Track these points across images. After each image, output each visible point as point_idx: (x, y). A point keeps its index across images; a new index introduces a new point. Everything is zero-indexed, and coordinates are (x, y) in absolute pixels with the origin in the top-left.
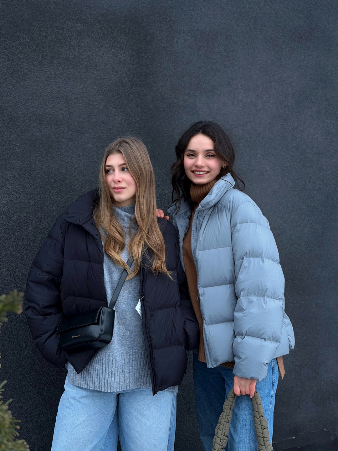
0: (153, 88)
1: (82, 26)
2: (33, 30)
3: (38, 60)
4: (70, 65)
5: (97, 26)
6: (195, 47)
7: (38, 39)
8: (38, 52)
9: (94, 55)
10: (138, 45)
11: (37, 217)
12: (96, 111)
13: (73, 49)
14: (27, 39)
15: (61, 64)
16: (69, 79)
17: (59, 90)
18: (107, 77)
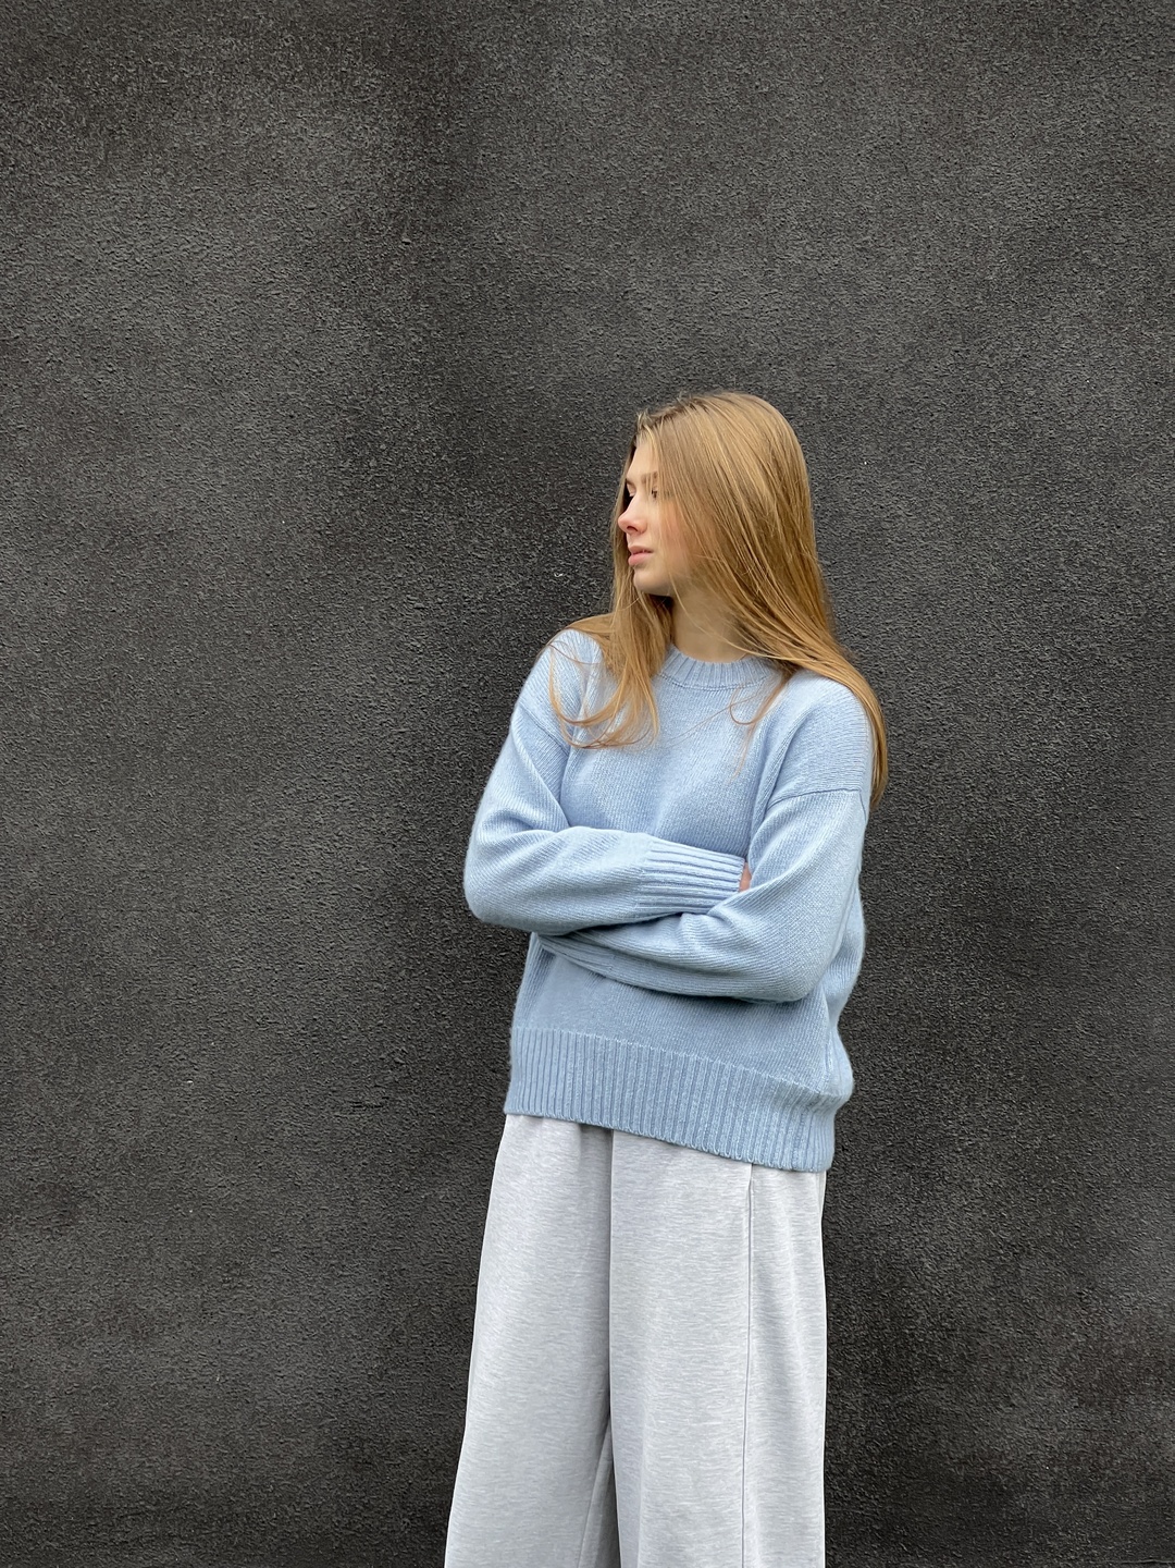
0: (473, 235)
1: (237, 44)
2: (84, 66)
3: (95, 160)
4: (194, 171)
5: (286, 40)
6: (627, 89)
7: (97, 93)
8: (95, 135)
9: (274, 134)
10: (422, 94)
11: (74, 654)
12: (273, 315)
13: (207, 120)
14: (61, 95)
15: (165, 169)
16: (191, 217)
17: (155, 251)
18: (315, 206)
